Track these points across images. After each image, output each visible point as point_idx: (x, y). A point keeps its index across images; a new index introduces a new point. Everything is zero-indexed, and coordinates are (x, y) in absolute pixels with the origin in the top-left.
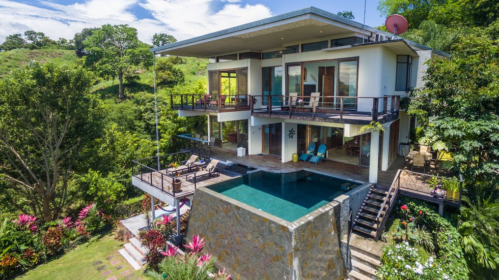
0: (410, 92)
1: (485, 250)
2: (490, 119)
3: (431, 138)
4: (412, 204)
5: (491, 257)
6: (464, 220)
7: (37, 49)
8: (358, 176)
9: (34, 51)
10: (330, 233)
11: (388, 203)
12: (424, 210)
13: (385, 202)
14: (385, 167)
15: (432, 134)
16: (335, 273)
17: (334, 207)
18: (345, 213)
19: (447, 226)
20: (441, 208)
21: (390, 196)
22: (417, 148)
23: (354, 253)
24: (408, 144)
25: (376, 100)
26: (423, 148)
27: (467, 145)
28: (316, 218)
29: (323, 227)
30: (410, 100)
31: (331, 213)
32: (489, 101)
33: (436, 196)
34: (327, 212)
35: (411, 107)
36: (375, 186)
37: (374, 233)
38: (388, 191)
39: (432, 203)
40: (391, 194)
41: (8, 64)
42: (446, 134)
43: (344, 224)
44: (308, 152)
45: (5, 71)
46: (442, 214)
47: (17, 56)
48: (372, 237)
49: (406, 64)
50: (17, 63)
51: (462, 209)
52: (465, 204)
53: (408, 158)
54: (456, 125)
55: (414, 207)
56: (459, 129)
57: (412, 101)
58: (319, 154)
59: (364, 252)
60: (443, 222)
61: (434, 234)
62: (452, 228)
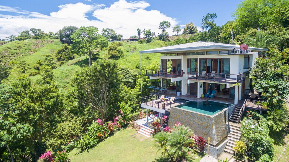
0: (250, 69)
1: (276, 126)
2: (279, 81)
3: (258, 87)
4: (251, 111)
5: (277, 127)
6: (269, 116)
7: (39, 39)
8: (230, 102)
9: (38, 40)
10: (223, 120)
11: (242, 111)
12: (255, 113)
13: (241, 111)
14: (240, 99)
15: (258, 86)
16: (225, 133)
17: (224, 112)
18: (227, 114)
19: (263, 118)
20: (261, 112)
21: (243, 109)
22: (253, 91)
23: (230, 127)
24: (249, 90)
25: (238, 75)
26: (255, 92)
27: (270, 90)
28: (219, 115)
29: (221, 118)
30: (249, 72)
31: (223, 113)
32: (279, 74)
33: (259, 108)
34: (222, 113)
35: (250, 75)
36: (237, 105)
37: (237, 121)
38: (242, 107)
39: (258, 111)
40: (243, 108)
41: (25, 48)
42: (263, 86)
43: (227, 118)
44: (208, 94)
45: (24, 52)
46: (261, 114)
47: (29, 43)
48: (237, 122)
49: (248, 58)
50: (30, 47)
51: (268, 112)
52: (269, 110)
53: (249, 95)
54: (267, 83)
55: (251, 112)
56: (268, 84)
57: (250, 73)
58: (212, 94)
59: (234, 126)
60: (261, 117)
61: (258, 121)
62: (264, 118)
